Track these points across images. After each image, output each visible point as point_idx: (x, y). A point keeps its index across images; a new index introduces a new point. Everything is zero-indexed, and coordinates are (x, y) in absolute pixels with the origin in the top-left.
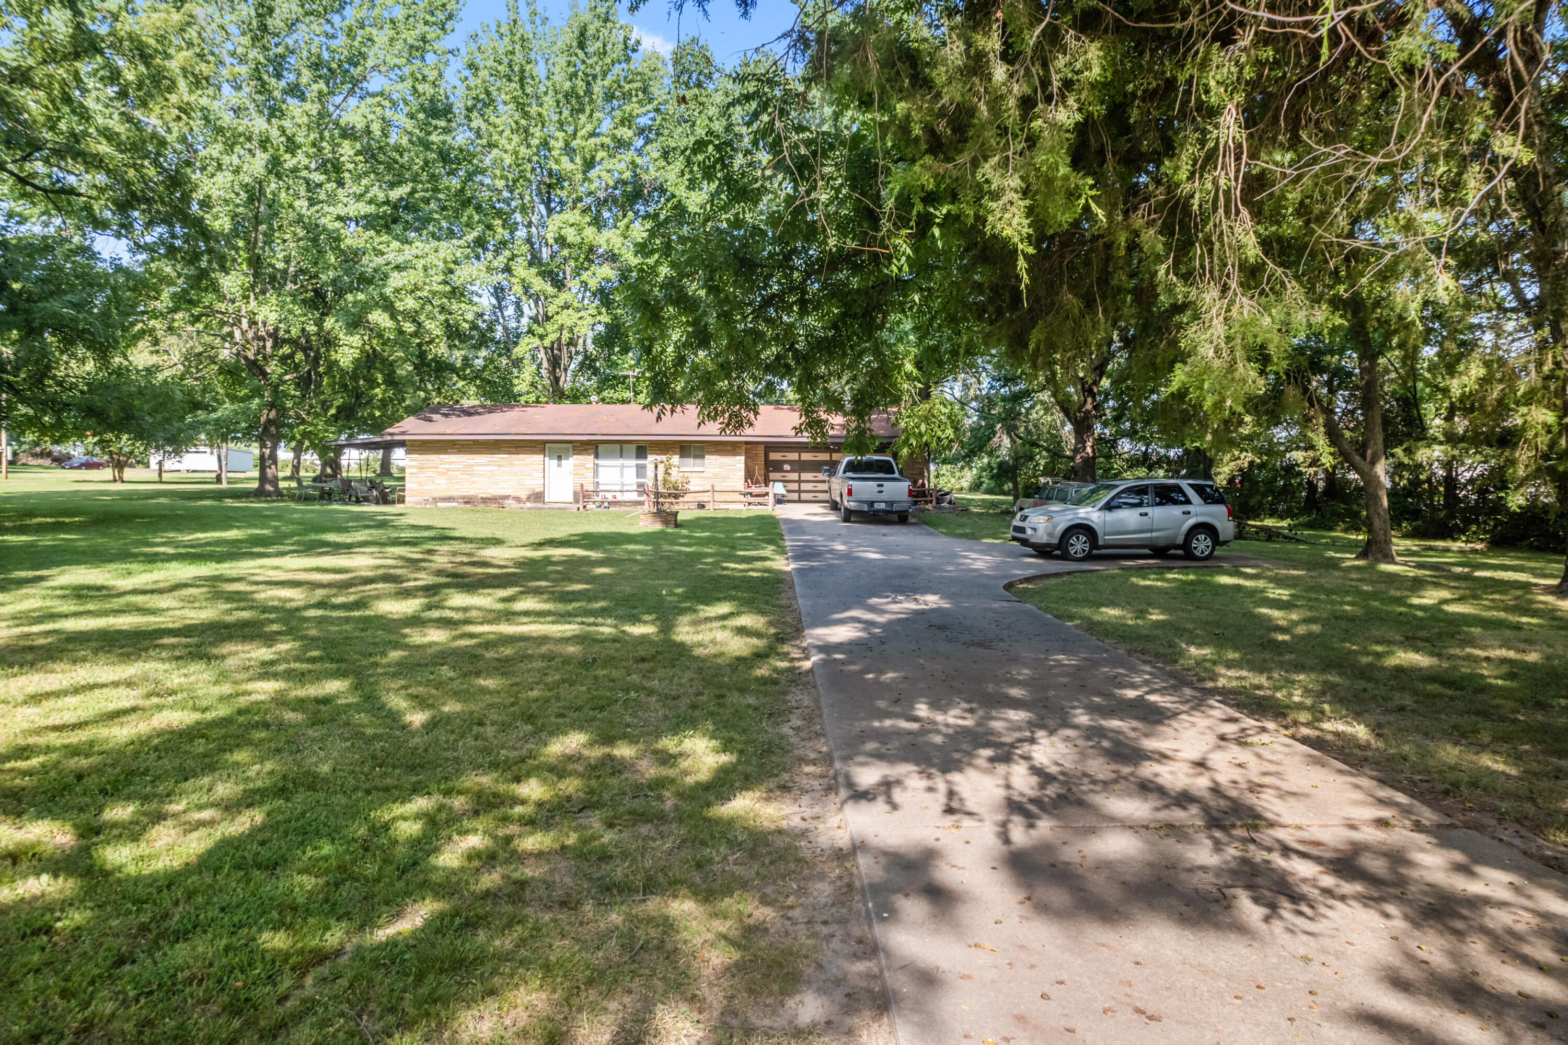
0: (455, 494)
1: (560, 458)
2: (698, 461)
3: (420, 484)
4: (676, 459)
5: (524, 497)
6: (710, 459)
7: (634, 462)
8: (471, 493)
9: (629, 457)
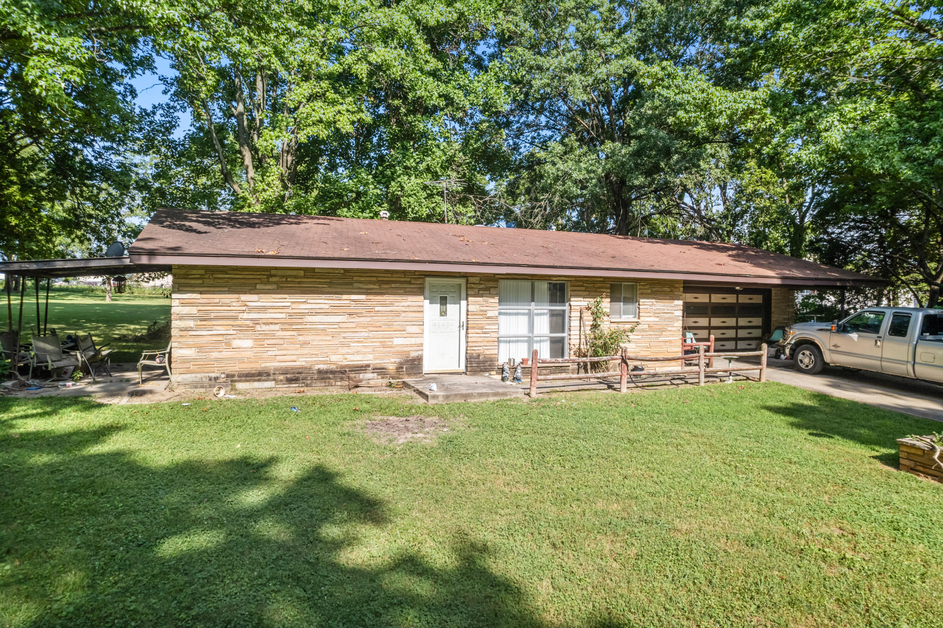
0: (271, 365)
1: (443, 301)
2: (631, 307)
3: (200, 348)
4: (606, 304)
5: (392, 367)
6: (646, 304)
7: (546, 308)
8: (301, 363)
9: (541, 301)
